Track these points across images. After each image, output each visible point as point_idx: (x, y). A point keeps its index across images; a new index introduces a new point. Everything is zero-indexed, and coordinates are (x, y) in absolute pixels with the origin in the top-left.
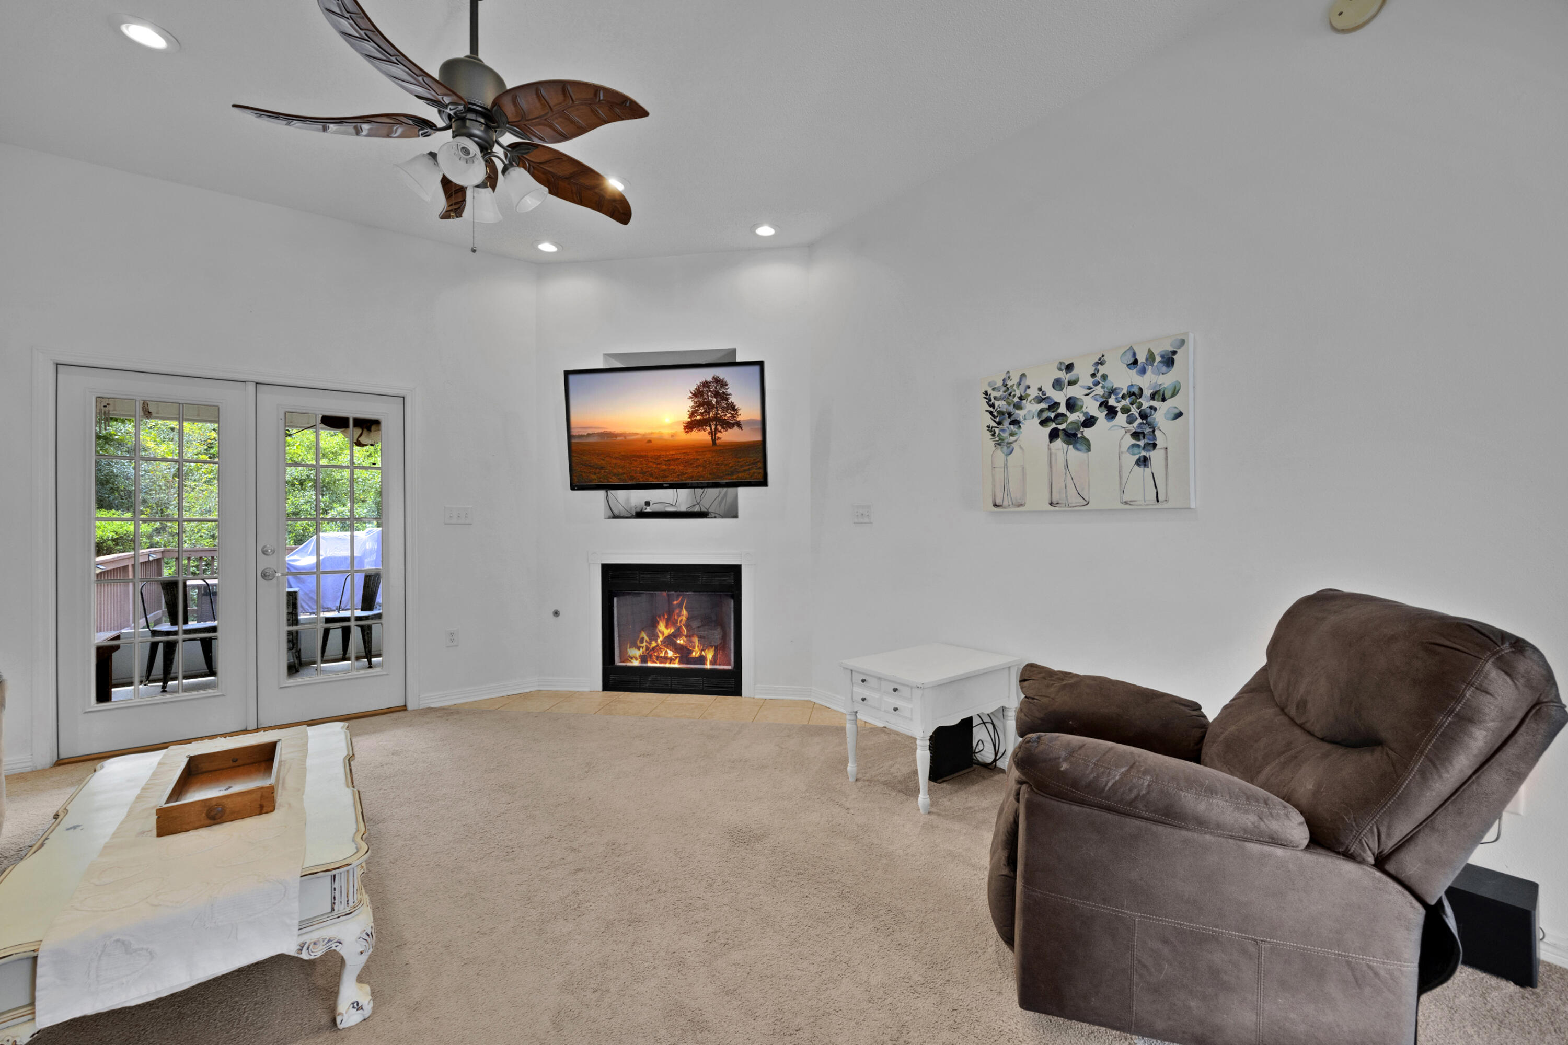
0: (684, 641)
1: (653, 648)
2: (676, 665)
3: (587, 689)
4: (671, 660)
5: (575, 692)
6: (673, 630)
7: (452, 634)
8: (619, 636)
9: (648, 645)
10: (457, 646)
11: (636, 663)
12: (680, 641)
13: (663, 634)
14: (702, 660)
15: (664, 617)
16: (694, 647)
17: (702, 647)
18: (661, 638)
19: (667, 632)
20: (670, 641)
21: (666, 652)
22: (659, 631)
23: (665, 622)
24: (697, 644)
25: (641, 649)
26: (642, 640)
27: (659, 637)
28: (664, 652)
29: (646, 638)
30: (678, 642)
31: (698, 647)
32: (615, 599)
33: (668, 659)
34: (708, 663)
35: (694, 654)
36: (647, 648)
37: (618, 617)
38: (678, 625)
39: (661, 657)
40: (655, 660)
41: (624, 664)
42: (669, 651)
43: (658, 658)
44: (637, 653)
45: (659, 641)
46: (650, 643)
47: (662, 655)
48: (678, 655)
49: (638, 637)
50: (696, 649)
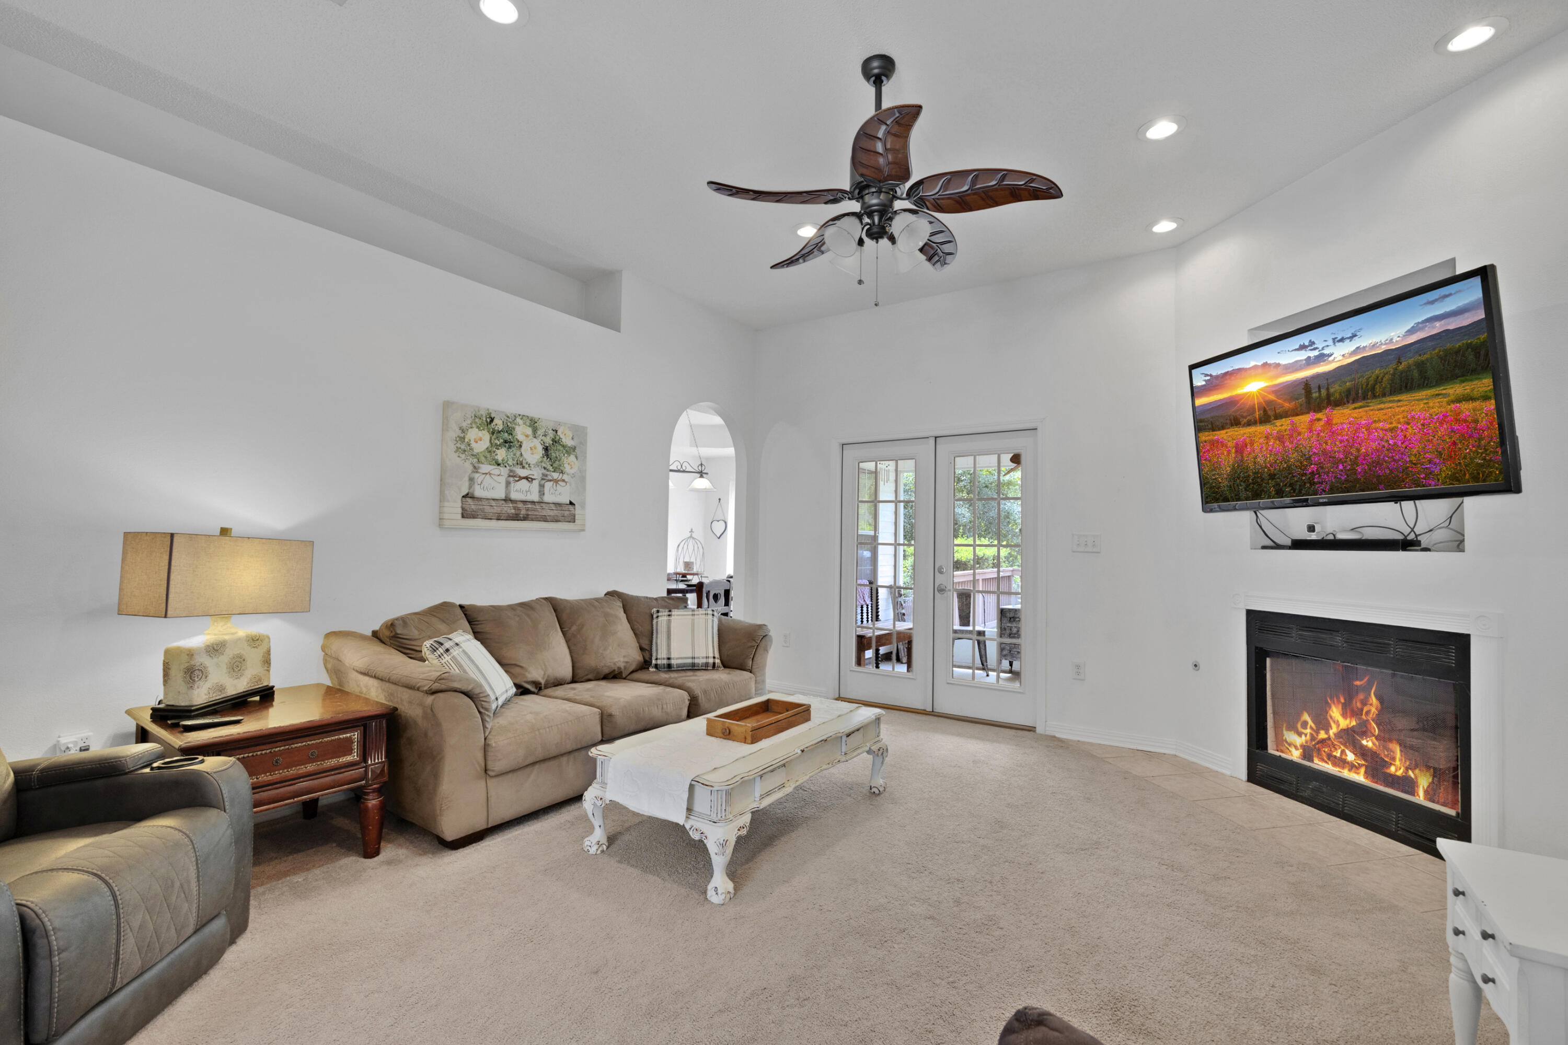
0: (1374, 744)
1: (1323, 741)
2: (1359, 777)
3: (1228, 773)
4: (1353, 767)
5: (1211, 771)
6: (1354, 723)
7: (1078, 667)
8: (1274, 713)
9: (1314, 733)
10: (1083, 680)
11: (1295, 755)
12: (1368, 743)
13: (1338, 725)
14: (1408, 785)
15: (1339, 701)
16: (1394, 759)
17: (1408, 763)
18: (1333, 731)
19: (1344, 723)
20: (1350, 737)
21: (1343, 752)
22: (1331, 717)
23: (1340, 707)
24: (1398, 755)
25: (1303, 736)
26: (1305, 725)
27: (1331, 727)
28: (1339, 751)
29: (1310, 723)
30: (1364, 742)
31: (1401, 760)
32: (1268, 660)
33: (1348, 763)
34: (1421, 793)
35: (1393, 769)
36: (1313, 738)
37: (1272, 685)
38: (1364, 717)
39: (1335, 757)
40: (1325, 759)
41: (1278, 754)
42: (1347, 752)
43: (1330, 757)
44: (1299, 741)
45: (1331, 732)
46: (1318, 733)
47: (1338, 754)
48: (1363, 762)
49: (1300, 719)
50: (1398, 763)
